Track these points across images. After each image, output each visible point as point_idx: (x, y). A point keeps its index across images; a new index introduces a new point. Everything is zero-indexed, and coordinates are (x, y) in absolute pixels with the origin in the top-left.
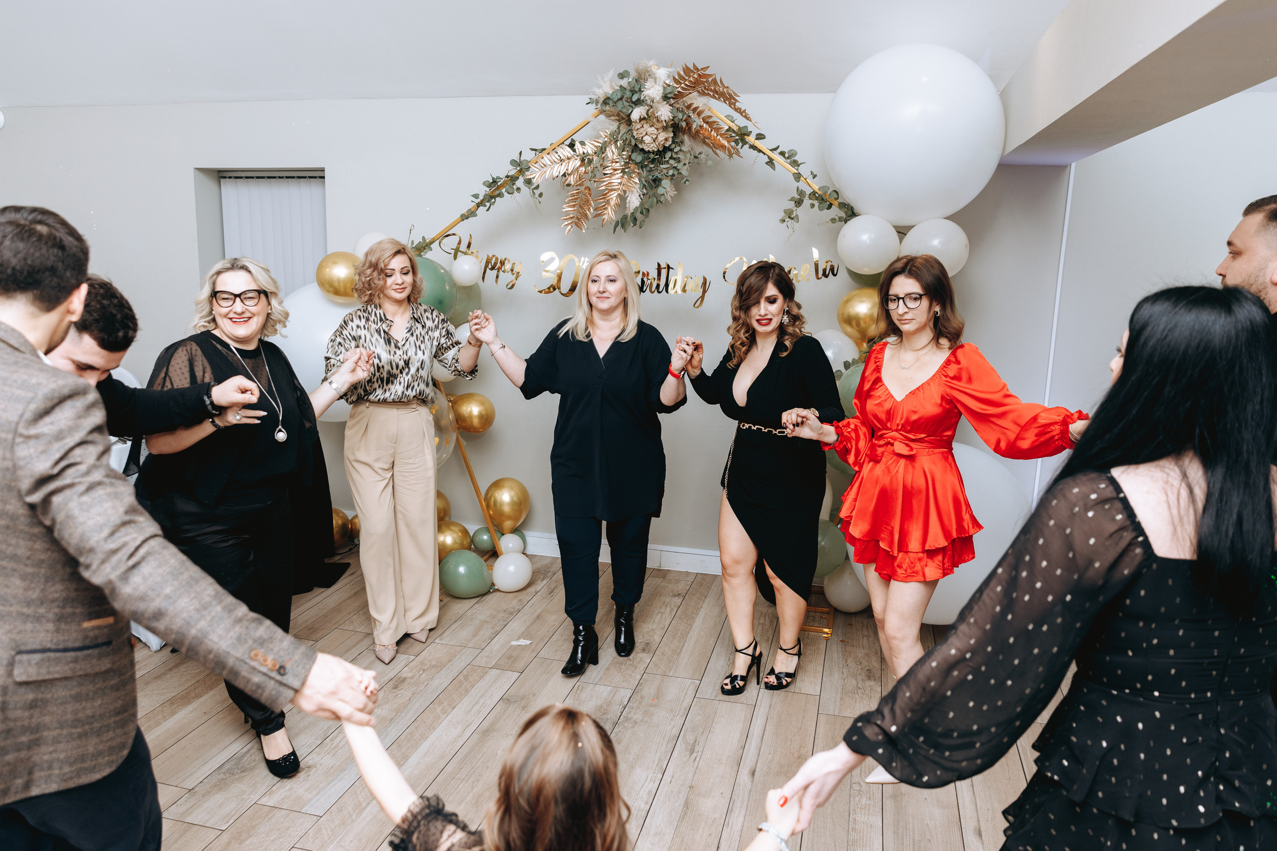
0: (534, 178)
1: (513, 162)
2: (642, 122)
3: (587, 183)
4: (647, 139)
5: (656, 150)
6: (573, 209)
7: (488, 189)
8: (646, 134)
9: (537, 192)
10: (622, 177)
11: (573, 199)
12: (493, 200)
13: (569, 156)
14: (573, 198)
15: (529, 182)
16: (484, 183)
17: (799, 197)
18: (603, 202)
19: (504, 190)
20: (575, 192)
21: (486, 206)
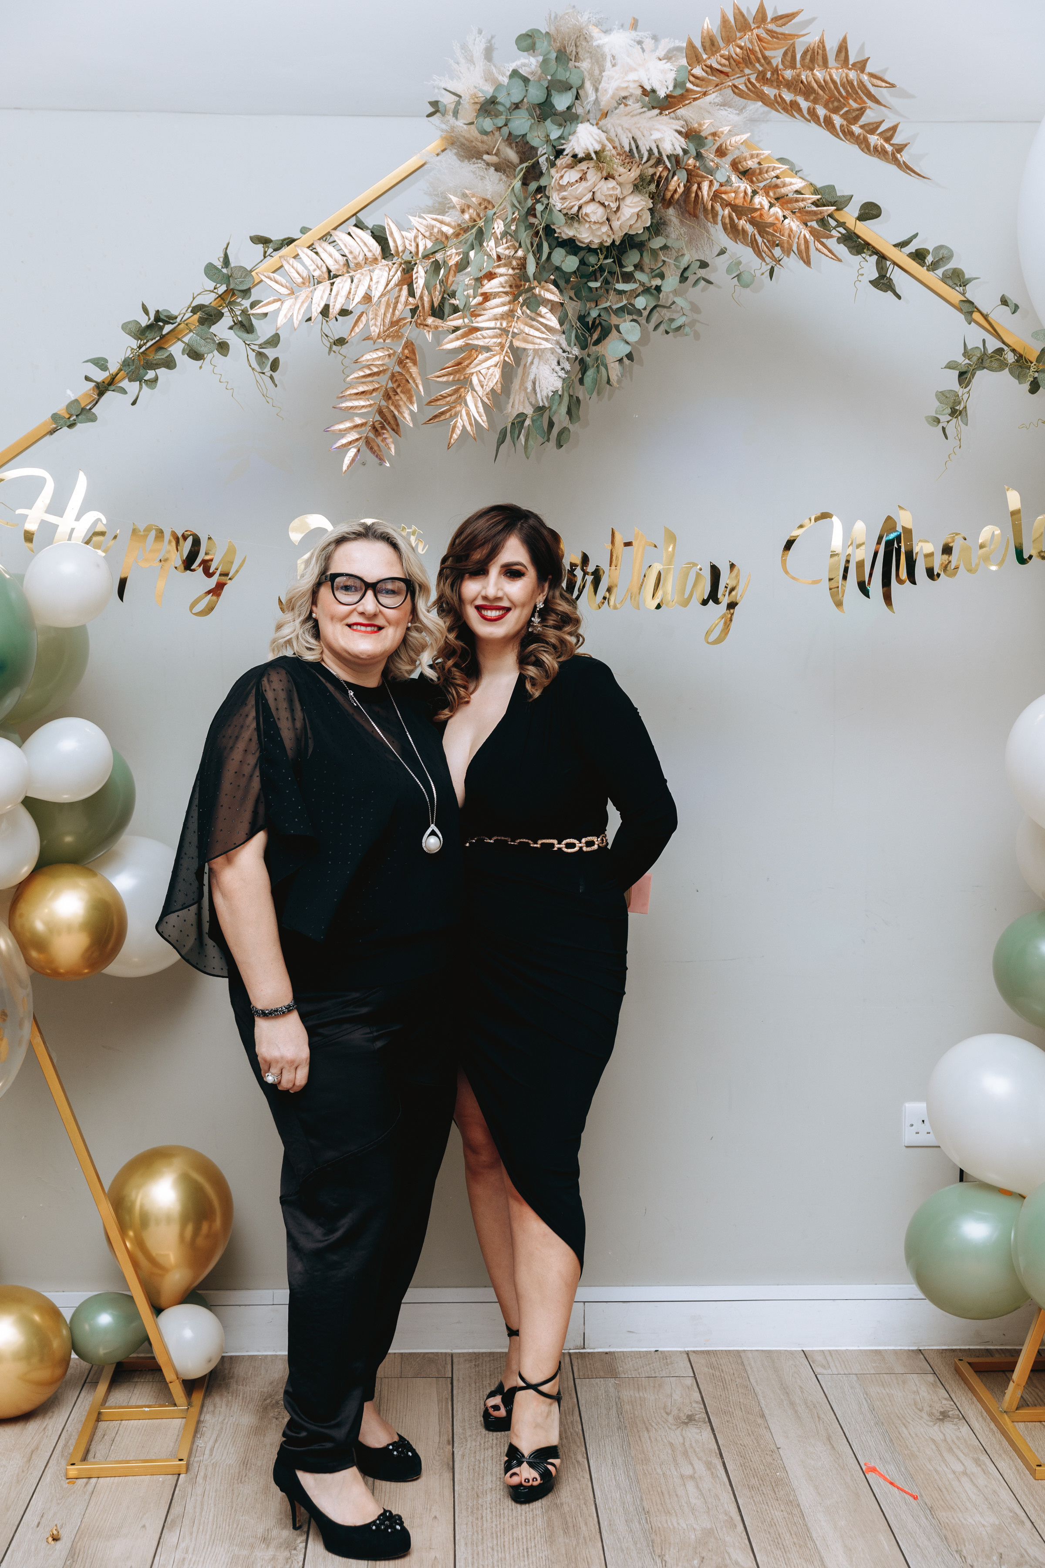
0: (266, 314)
1: (210, 271)
2: (583, 166)
3: (409, 332)
4: (594, 212)
5: (609, 242)
6: (362, 403)
7: (134, 343)
8: (593, 200)
9: (271, 353)
10: (510, 315)
11: (369, 375)
12: (151, 374)
13: (369, 255)
14: (368, 372)
15: (245, 326)
16: (125, 327)
17: (967, 361)
18: (454, 382)
19: (176, 349)
20: (374, 355)
21: (123, 391)
